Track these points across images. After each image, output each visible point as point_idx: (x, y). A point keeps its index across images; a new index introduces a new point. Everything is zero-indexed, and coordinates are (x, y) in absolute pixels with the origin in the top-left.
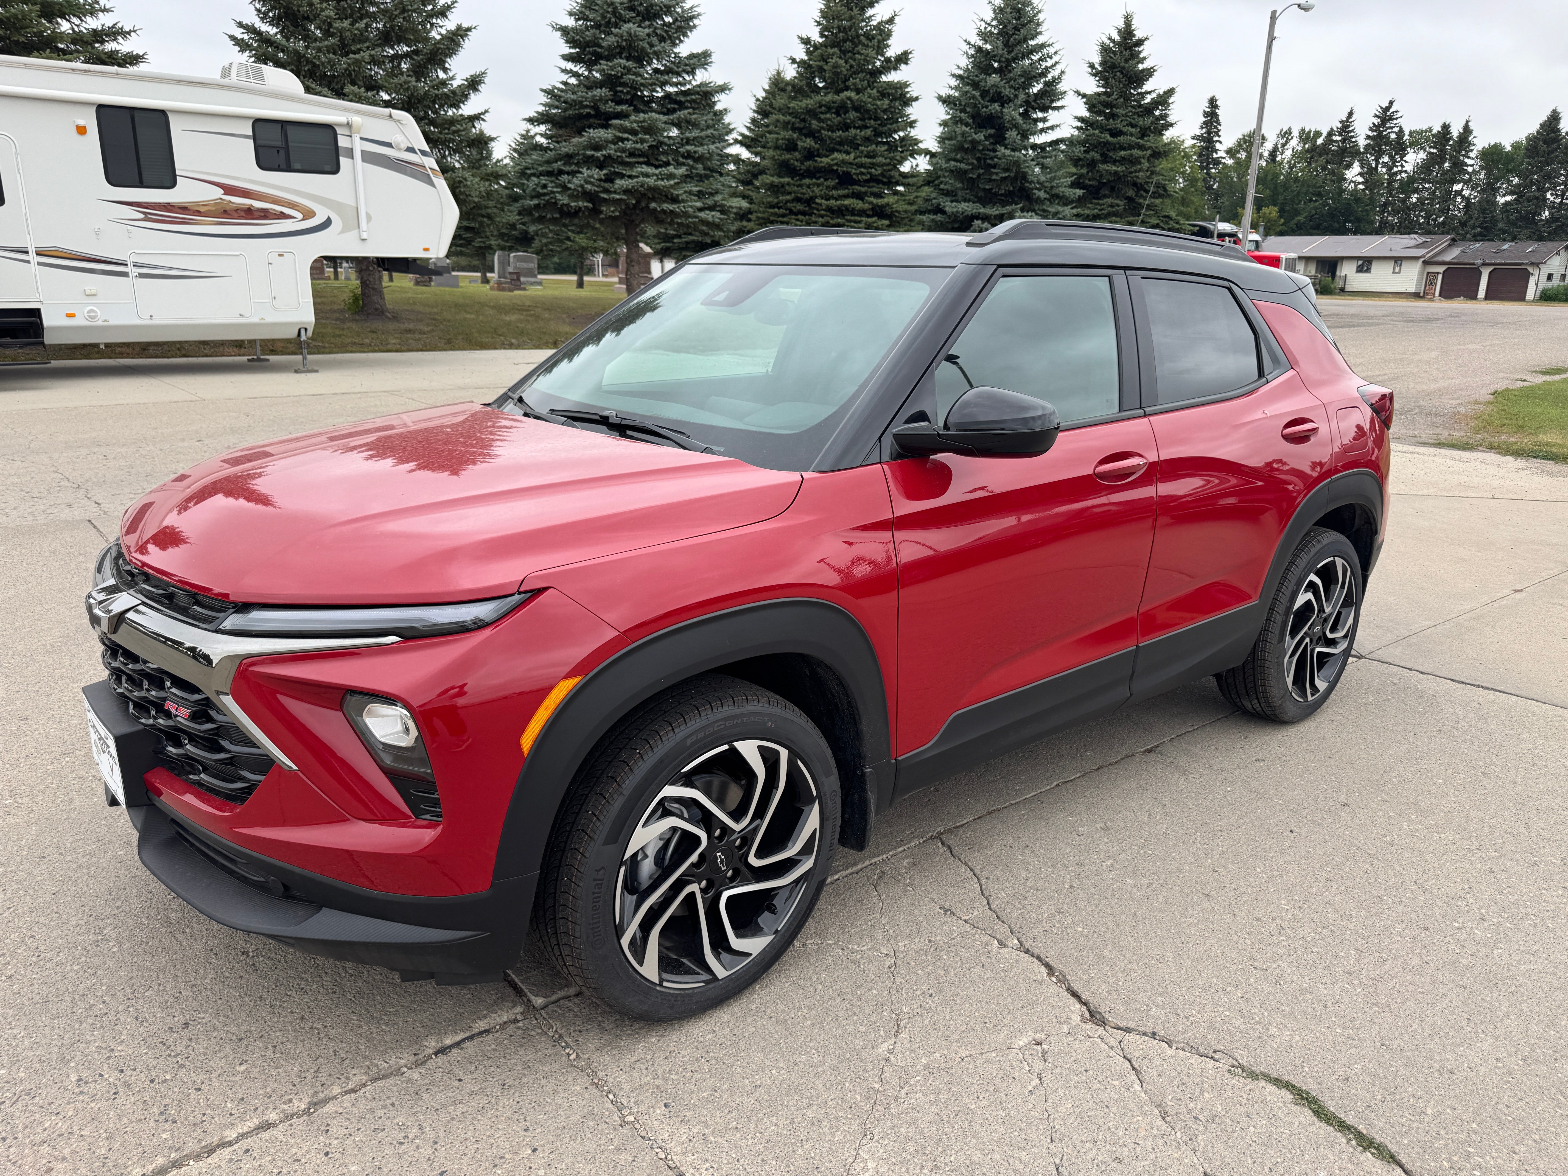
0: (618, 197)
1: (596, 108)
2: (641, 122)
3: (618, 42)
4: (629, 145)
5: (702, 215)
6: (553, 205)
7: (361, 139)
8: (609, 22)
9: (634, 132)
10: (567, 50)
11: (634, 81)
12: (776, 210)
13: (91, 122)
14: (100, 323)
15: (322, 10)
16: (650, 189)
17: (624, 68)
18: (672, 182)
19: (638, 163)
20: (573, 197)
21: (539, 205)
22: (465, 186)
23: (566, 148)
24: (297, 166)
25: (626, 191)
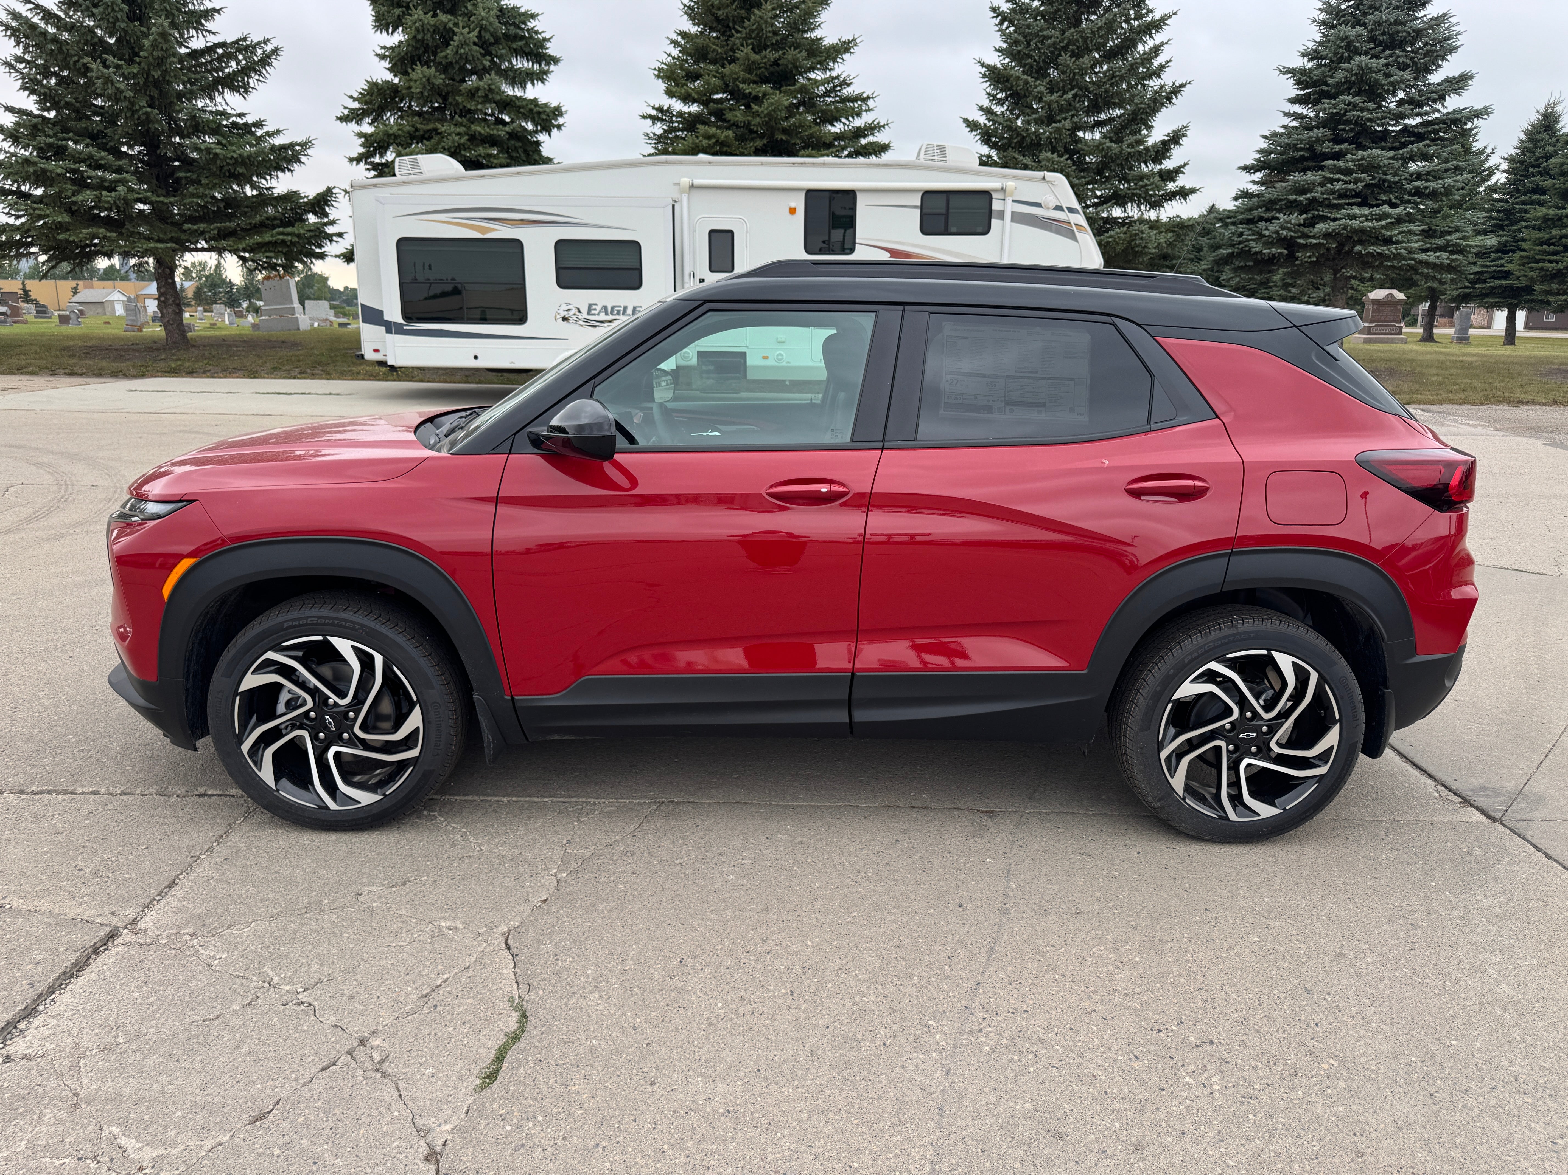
0: (1315, 241)
1: (1311, 149)
2: (1359, 160)
3: (1346, 77)
4: (1338, 186)
5: (1423, 257)
6: (1245, 253)
7: (1013, 201)
8: (1342, 56)
9: (1347, 172)
10: (1294, 92)
11: (1359, 116)
12: (1545, 247)
13: (799, 203)
14: (784, 364)
15: (1036, 87)
16: (1355, 231)
17: (1348, 105)
18: (1383, 223)
19: (1348, 204)
20: (1269, 244)
21: (1233, 253)
22: (1142, 239)
23: (1271, 194)
24: (954, 230)
25: (1327, 235)
